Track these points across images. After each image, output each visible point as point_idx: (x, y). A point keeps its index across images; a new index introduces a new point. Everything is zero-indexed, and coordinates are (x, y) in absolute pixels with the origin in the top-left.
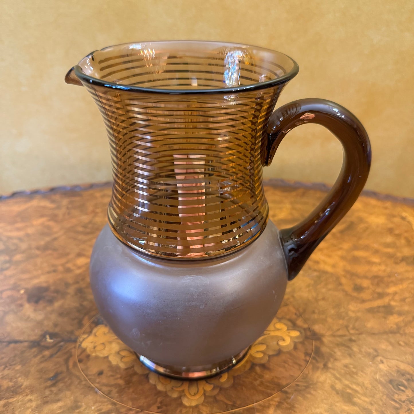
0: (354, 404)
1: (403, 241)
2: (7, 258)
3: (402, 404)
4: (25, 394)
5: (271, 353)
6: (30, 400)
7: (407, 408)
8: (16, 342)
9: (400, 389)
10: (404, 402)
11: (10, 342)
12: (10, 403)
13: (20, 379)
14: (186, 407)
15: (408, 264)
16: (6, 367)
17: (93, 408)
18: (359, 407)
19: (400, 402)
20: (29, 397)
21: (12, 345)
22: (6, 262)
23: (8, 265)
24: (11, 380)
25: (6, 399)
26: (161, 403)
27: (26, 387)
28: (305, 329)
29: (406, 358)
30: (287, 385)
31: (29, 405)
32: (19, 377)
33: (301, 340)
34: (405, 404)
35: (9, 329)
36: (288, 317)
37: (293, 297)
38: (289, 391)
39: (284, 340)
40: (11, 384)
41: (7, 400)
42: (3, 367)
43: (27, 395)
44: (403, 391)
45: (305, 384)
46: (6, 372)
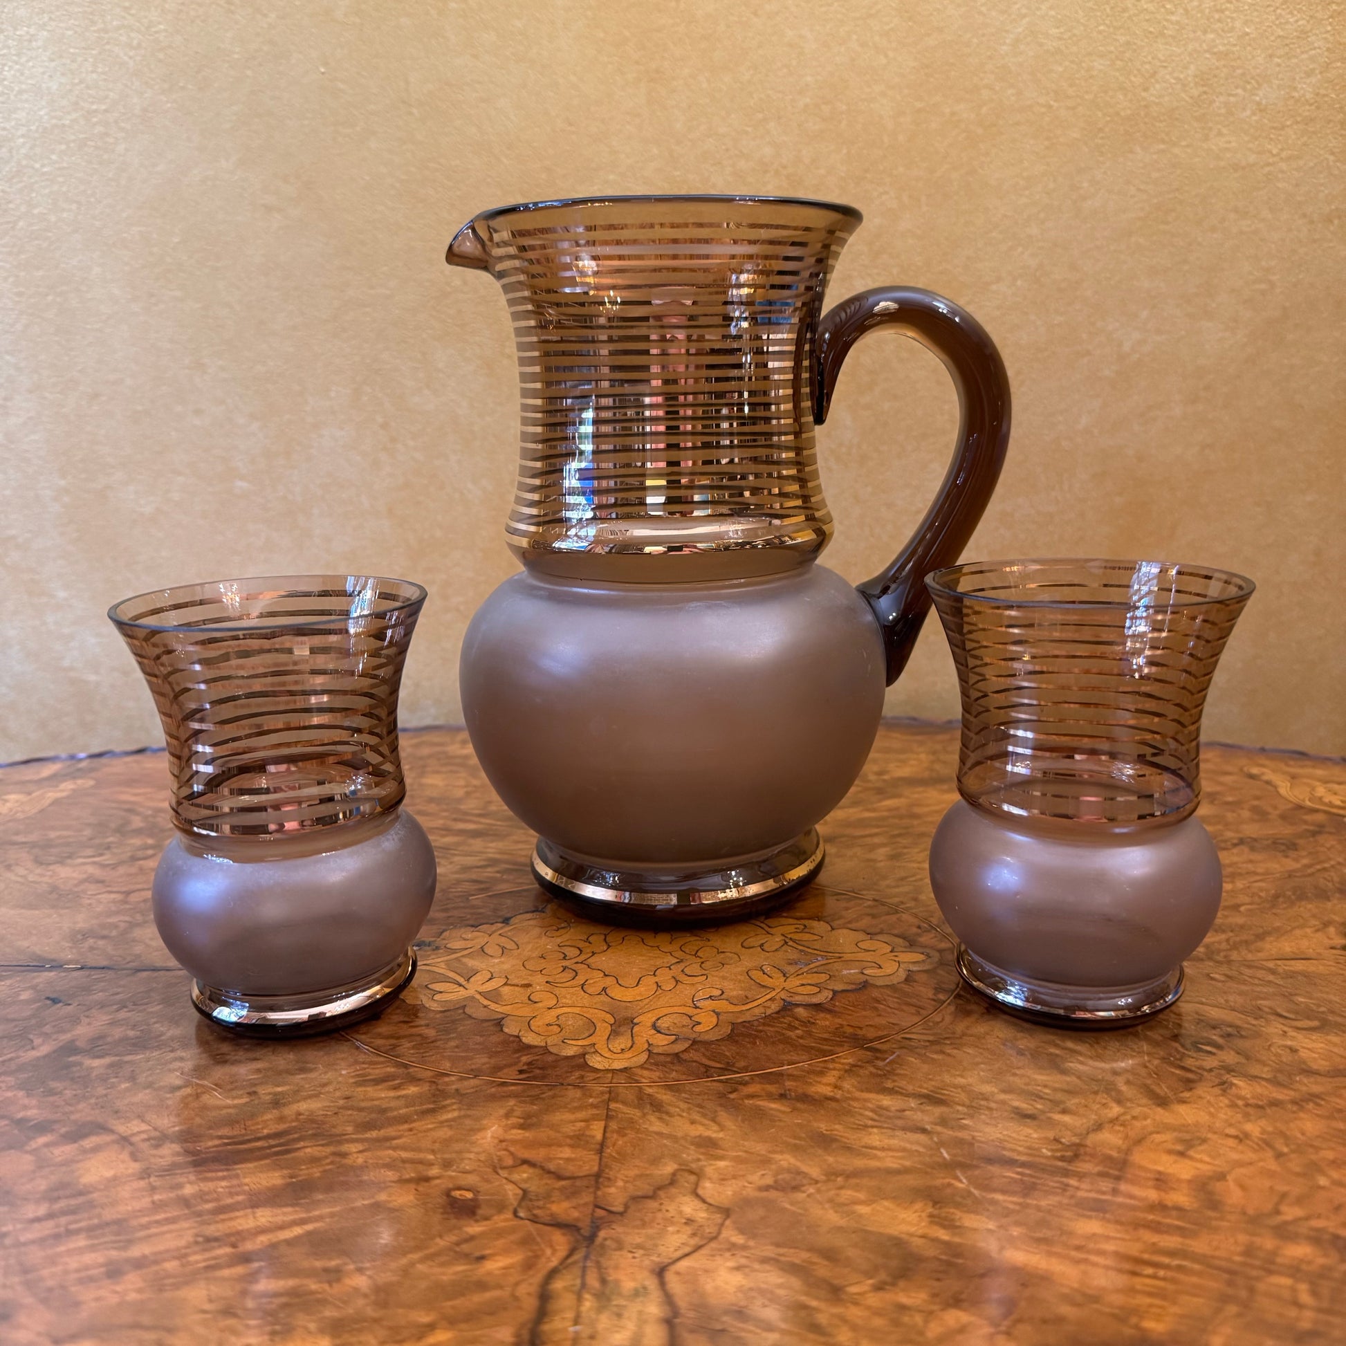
0: (1064, 1072)
1: (1246, 814)
2: (150, 841)
3: (1205, 1073)
4: (168, 1049)
5: (839, 987)
6: (182, 1059)
7: (1217, 1081)
8: (155, 970)
9: (1201, 1050)
10: (1211, 1070)
11: (138, 970)
12: (126, 1062)
13: (157, 1025)
14: (596, 1070)
15: (1252, 849)
16: (125, 1007)
17: (344, 1072)
18: (1079, 1077)
19: (1200, 1071)
20: (180, 1053)
21: (145, 974)
22: (147, 847)
23: (150, 852)
24: (134, 1027)
25: (116, 1055)
26: (529, 1064)
27: (172, 1039)
28: (940, 951)
29: (1227, 1001)
30: (881, 1038)
31: (177, 1064)
32: (155, 1023)
33: (927, 967)
34: (1213, 1074)
35: (138, 949)
36: (896, 932)
37: (916, 899)
38: (884, 1047)
39: (880, 967)
40: (131, 1033)
41: (118, 1058)
42: (115, 1007)
43: (172, 1051)
44: (1210, 1052)
45: (931, 1038)
46: (123, 1014)
